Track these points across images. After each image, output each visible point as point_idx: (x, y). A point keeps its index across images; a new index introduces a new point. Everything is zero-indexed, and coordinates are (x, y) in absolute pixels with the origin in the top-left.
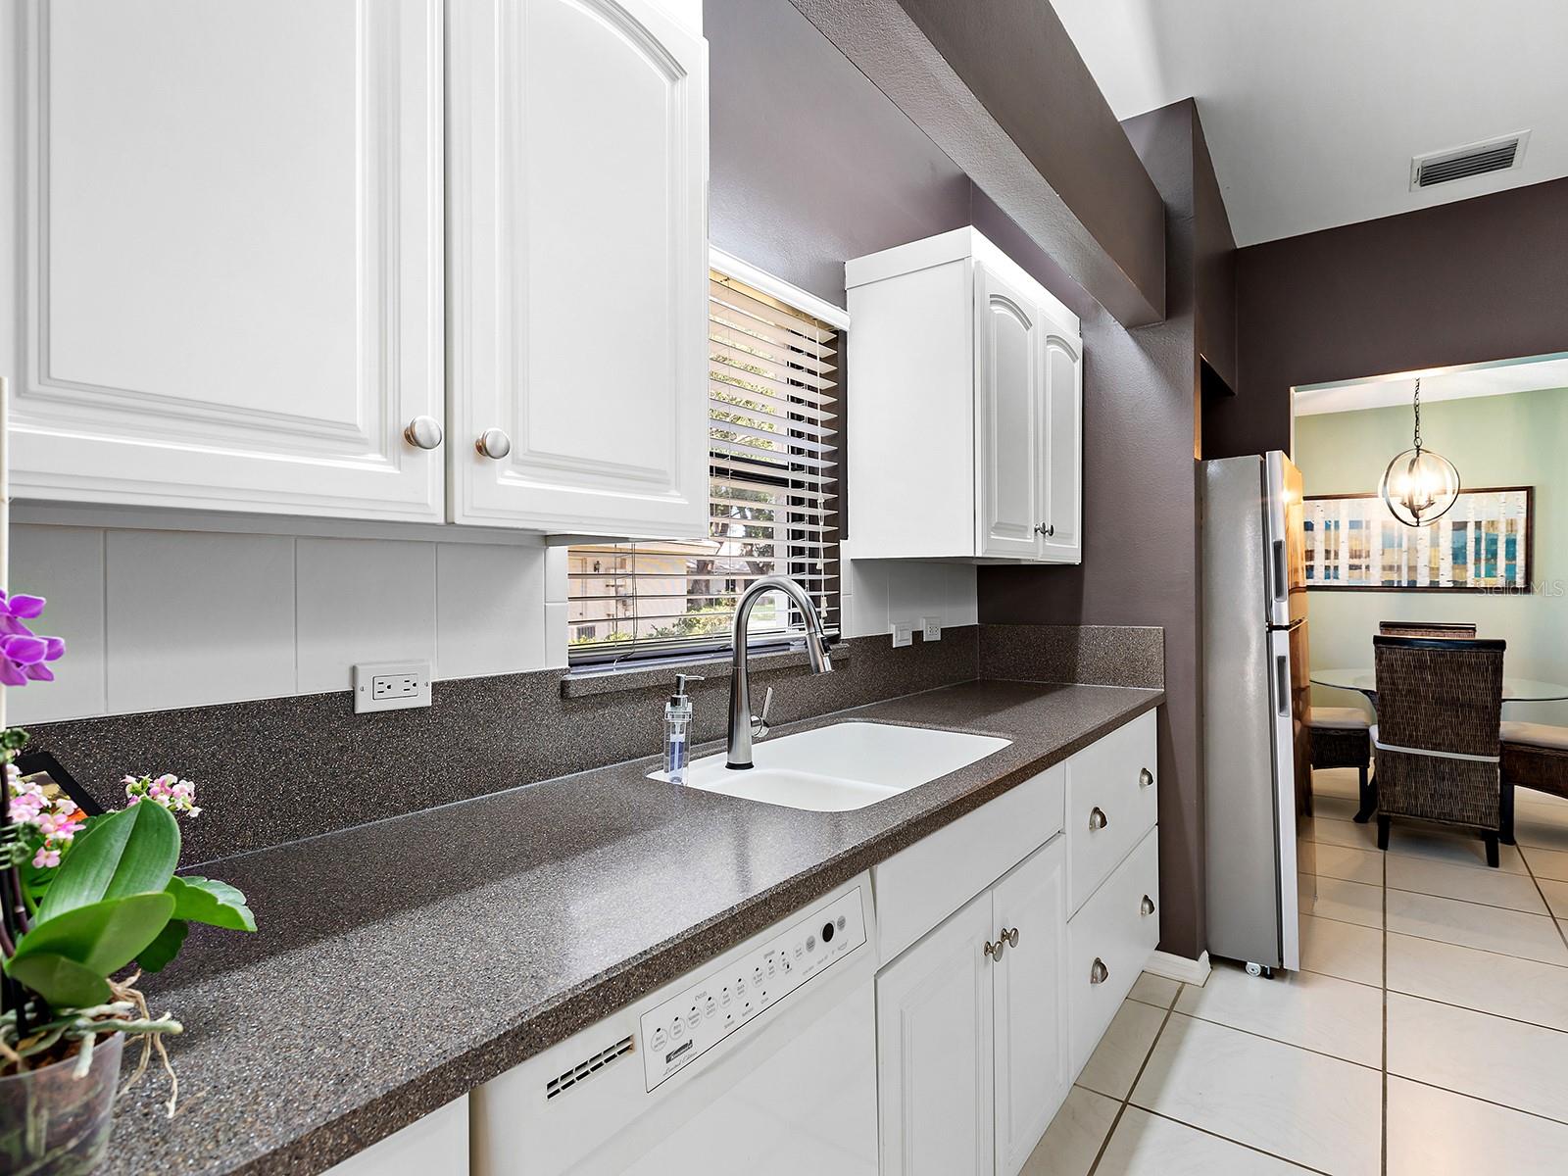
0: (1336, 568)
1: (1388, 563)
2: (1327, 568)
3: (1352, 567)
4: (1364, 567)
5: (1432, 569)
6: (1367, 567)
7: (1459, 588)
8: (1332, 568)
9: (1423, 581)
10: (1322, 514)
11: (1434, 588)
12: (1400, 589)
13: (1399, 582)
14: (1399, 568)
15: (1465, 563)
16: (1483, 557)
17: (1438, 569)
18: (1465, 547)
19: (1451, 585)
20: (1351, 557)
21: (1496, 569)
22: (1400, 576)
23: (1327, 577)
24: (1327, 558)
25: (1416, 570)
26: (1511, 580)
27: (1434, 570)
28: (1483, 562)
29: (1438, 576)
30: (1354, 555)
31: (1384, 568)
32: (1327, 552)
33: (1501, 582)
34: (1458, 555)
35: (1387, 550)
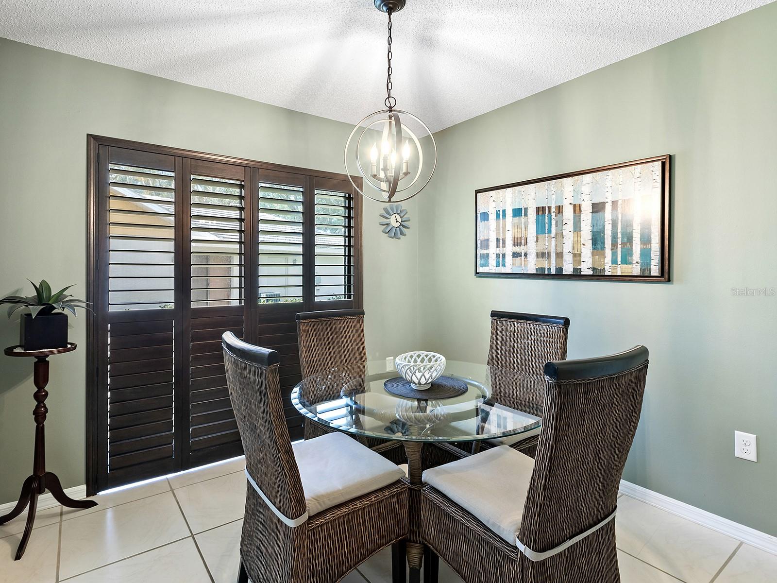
0: (504, 255)
1: (541, 250)
2: (498, 255)
3: (516, 255)
4: (523, 255)
5: (575, 255)
6: (526, 255)
7: (598, 276)
8: (501, 255)
9: (568, 269)
10: (494, 204)
11: (577, 276)
12: (550, 276)
13: (549, 269)
14: (549, 254)
15: (603, 248)
16: (619, 241)
17: (580, 255)
18: (603, 231)
19: (590, 272)
20: (514, 245)
21: (631, 255)
22: (550, 263)
23: (498, 265)
24: (498, 246)
25: (562, 257)
26: (646, 267)
27: (577, 256)
28: (619, 247)
29: (580, 264)
30: (517, 243)
31: (538, 255)
32: (498, 240)
33: (636, 270)
34: (597, 240)
35: (540, 236)
